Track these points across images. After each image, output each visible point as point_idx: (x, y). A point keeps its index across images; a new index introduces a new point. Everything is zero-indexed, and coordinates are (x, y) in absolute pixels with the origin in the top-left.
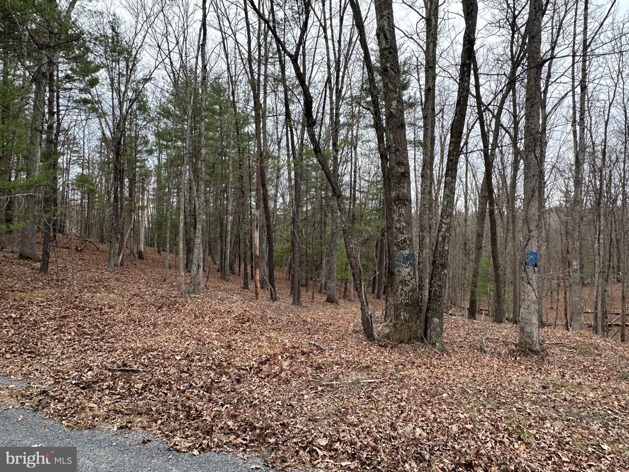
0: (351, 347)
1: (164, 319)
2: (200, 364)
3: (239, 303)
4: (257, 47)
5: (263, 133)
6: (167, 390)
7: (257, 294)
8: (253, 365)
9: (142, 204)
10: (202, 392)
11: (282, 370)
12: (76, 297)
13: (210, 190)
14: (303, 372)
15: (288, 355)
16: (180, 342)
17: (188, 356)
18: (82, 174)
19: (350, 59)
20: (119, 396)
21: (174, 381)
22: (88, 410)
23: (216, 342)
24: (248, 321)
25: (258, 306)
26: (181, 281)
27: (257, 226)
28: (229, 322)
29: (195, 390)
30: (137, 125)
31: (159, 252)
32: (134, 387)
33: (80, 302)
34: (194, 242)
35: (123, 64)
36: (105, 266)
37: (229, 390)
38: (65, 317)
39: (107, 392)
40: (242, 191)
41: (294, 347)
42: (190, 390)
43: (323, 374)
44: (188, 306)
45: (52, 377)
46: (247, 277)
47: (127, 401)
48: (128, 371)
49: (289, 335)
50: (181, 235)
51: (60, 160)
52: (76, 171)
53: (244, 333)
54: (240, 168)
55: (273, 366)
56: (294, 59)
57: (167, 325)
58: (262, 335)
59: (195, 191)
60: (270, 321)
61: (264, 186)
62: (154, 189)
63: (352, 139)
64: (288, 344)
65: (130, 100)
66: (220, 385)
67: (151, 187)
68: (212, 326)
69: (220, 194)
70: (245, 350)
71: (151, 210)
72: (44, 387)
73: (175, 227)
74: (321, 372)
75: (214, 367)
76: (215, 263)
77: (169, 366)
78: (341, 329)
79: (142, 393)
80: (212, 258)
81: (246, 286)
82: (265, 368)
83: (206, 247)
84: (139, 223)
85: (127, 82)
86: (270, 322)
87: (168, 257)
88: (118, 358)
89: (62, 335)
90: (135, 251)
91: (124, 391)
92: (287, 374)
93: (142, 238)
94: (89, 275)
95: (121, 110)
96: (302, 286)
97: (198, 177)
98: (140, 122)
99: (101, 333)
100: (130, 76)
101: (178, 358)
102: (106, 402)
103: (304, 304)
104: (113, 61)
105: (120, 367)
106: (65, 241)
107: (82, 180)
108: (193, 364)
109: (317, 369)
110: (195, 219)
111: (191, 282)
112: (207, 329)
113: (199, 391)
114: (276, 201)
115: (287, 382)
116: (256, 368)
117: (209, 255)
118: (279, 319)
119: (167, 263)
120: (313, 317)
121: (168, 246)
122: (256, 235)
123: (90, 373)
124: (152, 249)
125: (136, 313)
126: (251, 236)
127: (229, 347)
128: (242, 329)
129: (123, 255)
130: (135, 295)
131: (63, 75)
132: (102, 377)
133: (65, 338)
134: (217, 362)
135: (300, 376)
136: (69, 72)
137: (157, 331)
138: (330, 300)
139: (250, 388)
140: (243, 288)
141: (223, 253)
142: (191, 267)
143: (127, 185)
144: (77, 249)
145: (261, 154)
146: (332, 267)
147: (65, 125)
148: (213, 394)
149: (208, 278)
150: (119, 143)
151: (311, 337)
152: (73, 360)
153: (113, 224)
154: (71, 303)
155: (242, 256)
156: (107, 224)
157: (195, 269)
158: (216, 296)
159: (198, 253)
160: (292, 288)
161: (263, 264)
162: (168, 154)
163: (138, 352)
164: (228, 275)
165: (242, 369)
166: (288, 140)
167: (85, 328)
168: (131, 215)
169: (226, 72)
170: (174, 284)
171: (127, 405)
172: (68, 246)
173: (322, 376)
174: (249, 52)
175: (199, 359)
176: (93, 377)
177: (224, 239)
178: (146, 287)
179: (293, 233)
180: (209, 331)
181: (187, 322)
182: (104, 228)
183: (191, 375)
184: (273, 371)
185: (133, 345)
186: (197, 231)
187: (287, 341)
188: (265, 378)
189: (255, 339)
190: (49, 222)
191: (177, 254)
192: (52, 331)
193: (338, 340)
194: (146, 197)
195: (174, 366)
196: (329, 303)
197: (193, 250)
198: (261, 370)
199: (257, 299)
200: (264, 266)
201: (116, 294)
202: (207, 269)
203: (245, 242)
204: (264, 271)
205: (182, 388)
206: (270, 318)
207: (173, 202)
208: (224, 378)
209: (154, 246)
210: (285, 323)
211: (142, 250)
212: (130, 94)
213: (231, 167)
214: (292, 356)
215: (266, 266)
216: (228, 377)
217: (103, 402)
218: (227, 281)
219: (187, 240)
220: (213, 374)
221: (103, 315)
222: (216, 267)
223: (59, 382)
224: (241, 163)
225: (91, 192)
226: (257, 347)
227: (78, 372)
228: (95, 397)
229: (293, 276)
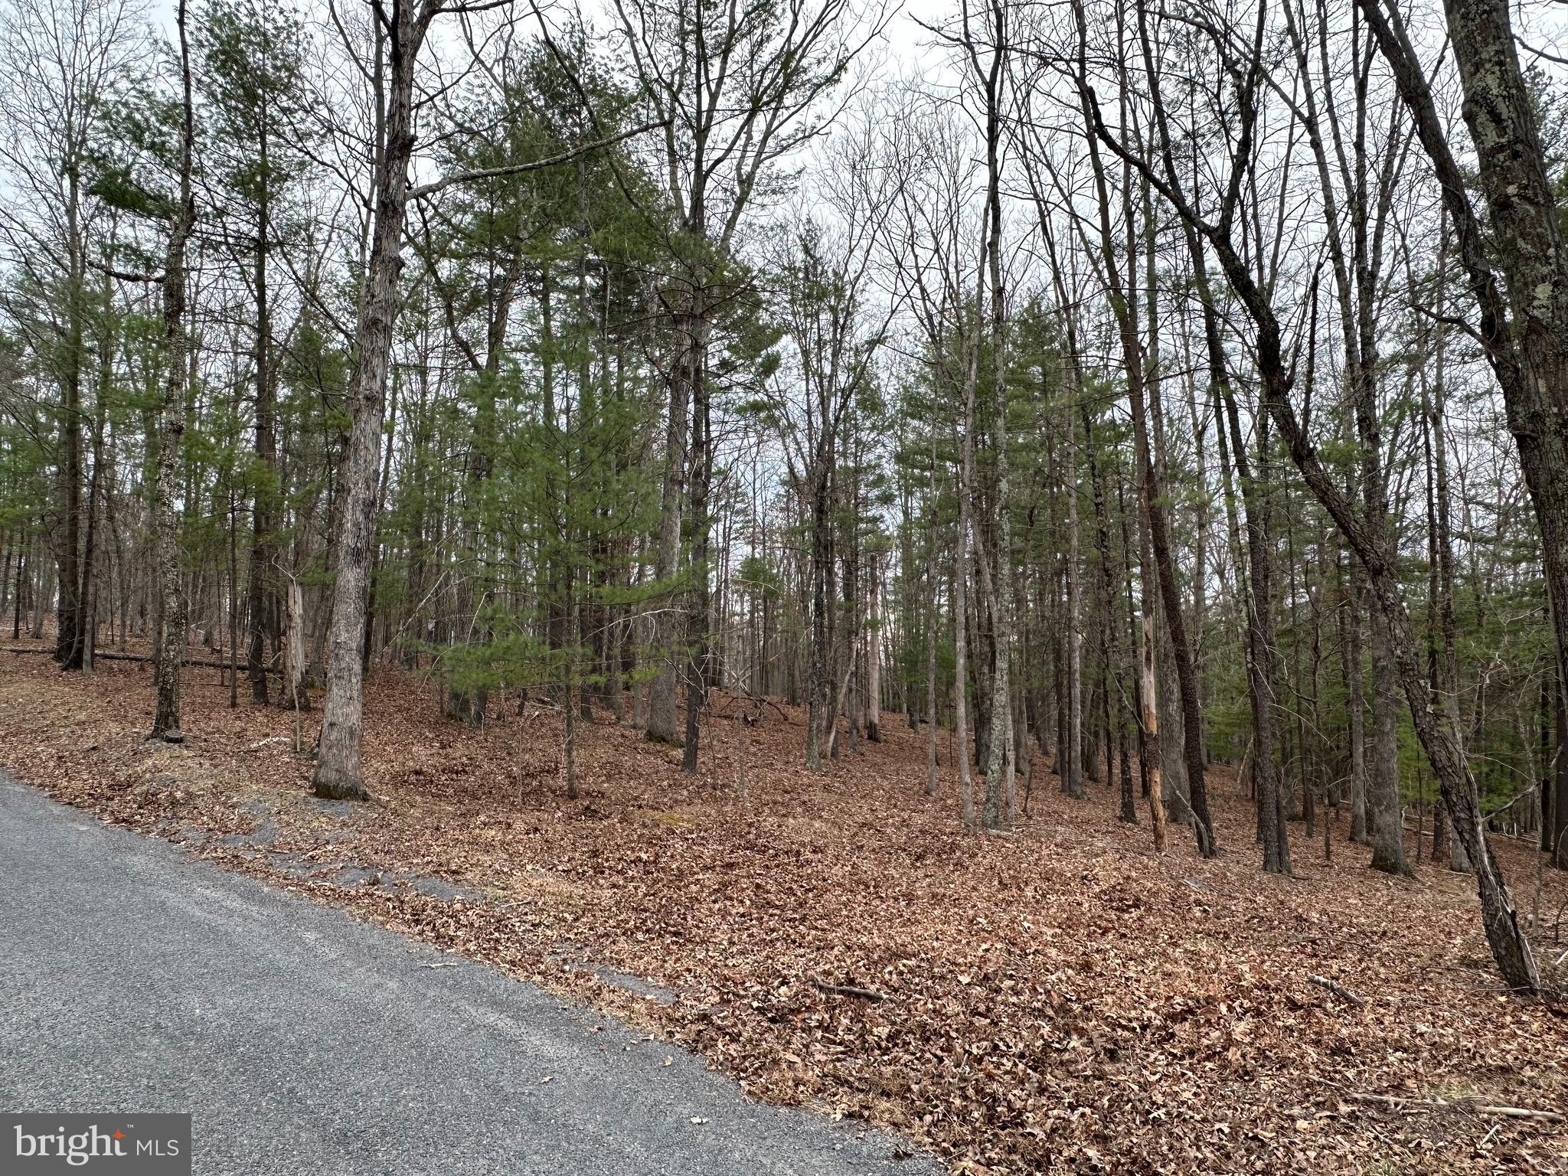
0: (1453, 1006)
1: (929, 886)
2: (1014, 999)
3: (1110, 857)
4: (1123, 217)
5: (1154, 418)
6: (942, 1049)
7: (1159, 837)
8: (1149, 1019)
9: (873, 616)
10: (1021, 1066)
11: (1230, 1042)
12: (750, 825)
13: (1024, 571)
14: (1292, 1055)
15: (1247, 1004)
16: (968, 943)
17: (986, 977)
18: (753, 559)
19: (1395, 183)
20: (841, 1048)
21: (957, 1031)
22: (784, 1066)
23: (1053, 952)
24: (1137, 907)
25: (1163, 869)
26: (965, 797)
27: (1148, 659)
28: (1086, 905)
29: (1005, 1061)
30: (858, 442)
31: (912, 725)
32: (871, 1033)
33: (758, 836)
34: (991, 700)
35: (825, 317)
36: (801, 757)
37: (1089, 1073)
38: (730, 866)
39: (819, 1034)
40: (1106, 570)
41: (1267, 988)
42: (995, 1059)
43: (1354, 1071)
44: (984, 857)
45: (716, 989)
46: (1130, 791)
47: (860, 1061)
48: (858, 995)
49: (1252, 952)
50: (961, 685)
51: (712, 534)
52: (740, 552)
53: (1124, 936)
54: (1098, 513)
55: (1203, 1030)
56: (1219, 237)
57: (937, 899)
58: (1176, 945)
59: (988, 581)
60: (1197, 912)
61: (1161, 552)
62: (896, 579)
63: (1424, 394)
64: (1247, 976)
65: (843, 391)
66: (1066, 1056)
67: (890, 574)
68: (1044, 912)
69: (1051, 579)
70: (1127, 979)
71: (891, 625)
72: (702, 1007)
73: (947, 664)
74: (1348, 1064)
75: (1051, 1013)
76: (1046, 753)
77: (945, 995)
78: (1419, 950)
79: (888, 1048)
80: (1039, 739)
81: (1128, 814)
82: (1183, 1030)
83: (1021, 712)
84: (867, 661)
85: (835, 355)
86: (1198, 914)
87: (934, 737)
88: (836, 964)
89: (728, 903)
90: (861, 722)
91: (852, 1037)
92: (1243, 1056)
93: (876, 695)
94: (771, 776)
95: (824, 414)
96: (1292, 818)
97: (995, 545)
98: (864, 436)
99: (801, 905)
100: (841, 342)
101: (965, 979)
102: (818, 1057)
103: (1298, 871)
104: (806, 316)
105: (842, 984)
106: (724, 702)
107: (753, 571)
108: (999, 998)
109: (1334, 1053)
110: (992, 645)
111: (988, 800)
112: (1030, 917)
113: (1015, 1065)
114: (1199, 589)
115: (1245, 1075)
116: (1158, 1028)
117: (1029, 731)
118: (1224, 908)
119: (931, 751)
120: (1329, 908)
121: (932, 711)
122: (1149, 680)
123: (783, 989)
124: (897, 717)
125: (868, 867)
126: (1137, 683)
127: (1087, 967)
128: (1120, 926)
129: (837, 732)
130: (864, 825)
131: (716, 361)
132: (808, 1001)
133: (734, 911)
134: (1056, 1001)
135: (1284, 1066)
136: (726, 354)
137: (914, 913)
138: (1385, 864)
139: (1142, 1075)
140: (1120, 819)
141: (1064, 725)
142: (987, 762)
143: (840, 573)
144: (745, 718)
145: (1150, 475)
146: (1383, 766)
147: (721, 461)
148: (1049, 1077)
149: (1029, 789)
150: (823, 487)
151: (1319, 965)
152: (751, 958)
153: (814, 664)
154: (741, 836)
155: (1116, 735)
156: (801, 663)
157: (995, 767)
158: (1050, 836)
159: (1003, 727)
160: (1262, 825)
161: (1174, 756)
162: (924, 498)
163: (876, 957)
164: (1081, 785)
165: (1120, 1026)
166: (1221, 430)
167: (768, 892)
168: (850, 643)
169: (1051, 287)
170: (949, 802)
171: (860, 1071)
172: (729, 712)
173: (1351, 1074)
174: (1106, 230)
175: (1012, 988)
176: (790, 999)
177: (1065, 691)
178: (888, 809)
179: (1253, 672)
180: (1035, 923)
181: (981, 896)
182: (797, 673)
183: (994, 1023)
184: (1206, 1042)
185: (864, 939)
186: (998, 676)
187: (1246, 968)
188: (1182, 1058)
189: (1155, 953)
190: (699, 665)
191: (954, 730)
192: (710, 894)
193: (1407, 981)
194: (879, 597)
195: (955, 997)
196: (1381, 874)
197: (989, 719)
198: (1173, 1035)
199: (1158, 850)
200: (1175, 761)
201: (827, 821)
202: (1025, 767)
203: (1120, 700)
204: (1176, 776)
205: (975, 1051)
206: (1198, 903)
207: (940, 606)
208: (1075, 1042)
209: (901, 711)
210: (1240, 919)
211: (876, 721)
212: (843, 379)
213: (1073, 512)
214: (1257, 1009)
215: (1180, 762)
216: (1085, 1040)
217: (812, 1055)
218: (1078, 798)
219: (975, 697)
220: (1048, 1029)
221: (802, 866)
222: (1050, 762)
223: (729, 1001)
224: (1099, 500)
225: (770, 596)
226: (1158, 976)
227: (761, 984)
228: (797, 1042)
229: (1262, 791)
